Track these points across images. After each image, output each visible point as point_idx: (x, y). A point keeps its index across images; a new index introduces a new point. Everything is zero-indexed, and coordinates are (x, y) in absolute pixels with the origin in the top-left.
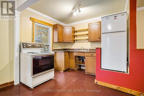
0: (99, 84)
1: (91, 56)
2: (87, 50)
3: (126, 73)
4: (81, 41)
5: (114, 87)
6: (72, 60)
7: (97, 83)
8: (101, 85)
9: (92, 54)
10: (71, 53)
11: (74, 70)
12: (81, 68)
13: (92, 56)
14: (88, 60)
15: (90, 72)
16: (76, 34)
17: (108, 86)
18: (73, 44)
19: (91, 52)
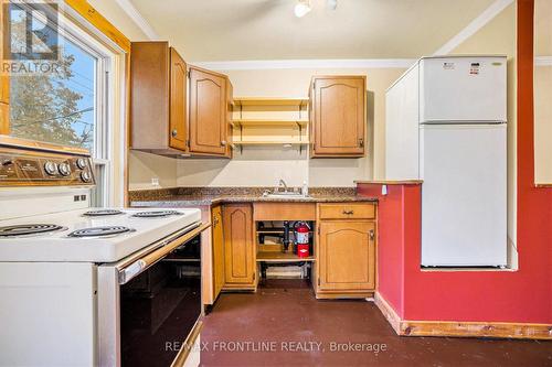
0: (418, 333)
1: (346, 216)
2: (300, 191)
3: (503, 269)
4: (267, 152)
5: (474, 328)
6: (241, 244)
7: (408, 330)
8: (429, 333)
9: (348, 207)
10: (233, 208)
11: (249, 292)
12: (268, 274)
13: (349, 217)
14: (332, 238)
15: (342, 286)
16: (236, 116)
17: (451, 331)
19: (344, 202)
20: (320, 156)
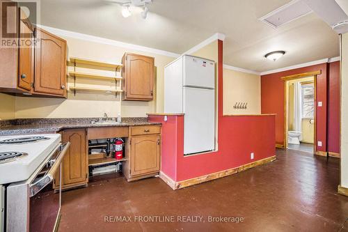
0: (183, 186)
1: (146, 133)
2: (116, 120)
3: (213, 151)
7: (179, 186)
8: (187, 186)
12: (94, 173)
13: (147, 134)
14: (138, 146)
18: (60, 103)
19: (145, 125)
20: (128, 99)
